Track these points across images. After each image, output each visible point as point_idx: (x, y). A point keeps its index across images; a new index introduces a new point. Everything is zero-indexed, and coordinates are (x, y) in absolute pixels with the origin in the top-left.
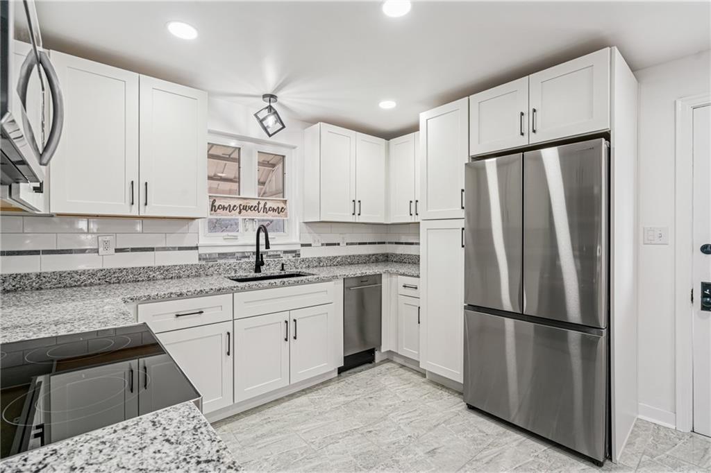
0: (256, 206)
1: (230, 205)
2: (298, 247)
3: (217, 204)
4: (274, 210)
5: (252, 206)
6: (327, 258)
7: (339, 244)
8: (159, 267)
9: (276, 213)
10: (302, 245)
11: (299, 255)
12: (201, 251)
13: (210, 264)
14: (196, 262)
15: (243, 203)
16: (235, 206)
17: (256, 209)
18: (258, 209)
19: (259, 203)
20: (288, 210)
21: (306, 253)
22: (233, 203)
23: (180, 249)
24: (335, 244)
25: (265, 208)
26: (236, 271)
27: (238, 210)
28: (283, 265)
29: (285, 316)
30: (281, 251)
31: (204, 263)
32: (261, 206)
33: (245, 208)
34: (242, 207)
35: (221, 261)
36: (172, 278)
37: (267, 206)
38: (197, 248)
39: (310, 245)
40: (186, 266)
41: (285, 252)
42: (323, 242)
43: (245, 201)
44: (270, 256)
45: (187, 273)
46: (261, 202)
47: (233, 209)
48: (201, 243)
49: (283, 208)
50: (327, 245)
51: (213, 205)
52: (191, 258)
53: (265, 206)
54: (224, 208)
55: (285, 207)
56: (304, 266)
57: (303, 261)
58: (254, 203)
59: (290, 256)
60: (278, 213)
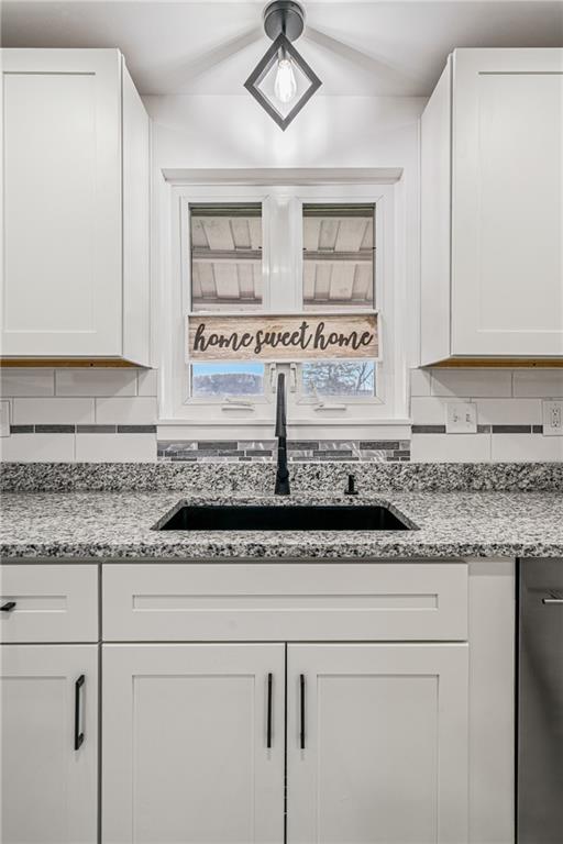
0: (296, 334)
1: (235, 334)
2: (405, 434)
3: (207, 334)
4: (342, 340)
5: (287, 335)
6: (495, 468)
7: (539, 429)
8: (79, 466)
9: (349, 348)
10: (416, 429)
11: (406, 455)
12: (163, 435)
13: (178, 465)
14: (153, 459)
15: (266, 327)
16: (247, 336)
17: (297, 339)
18: (302, 340)
19: (304, 327)
20: (380, 341)
21: (425, 451)
22: (242, 329)
23: (122, 429)
24: (525, 429)
25: (318, 335)
26: (235, 487)
27: (254, 344)
28: (351, 480)
29: (271, 659)
30: (355, 442)
31: (165, 461)
32: (311, 331)
33: (270, 339)
34: (262, 340)
35: (203, 460)
36: (101, 489)
37: (326, 333)
38: (152, 429)
39: (441, 429)
40: (129, 465)
41: (365, 445)
42: (484, 422)
43: (272, 324)
44: (325, 453)
45: (130, 481)
46: (309, 322)
47: (242, 343)
48: (166, 415)
49: (366, 334)
50: (498, 429)
51: (199, 337)
52: (140, 451)
53: (318, 331)
54: (222, 341)
55: (372, 331)
56: (421, 485)
57: (417, 472)
58: (293, 327)
59: (380, 457)
60: (355, 348)
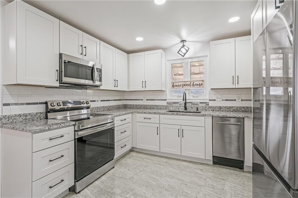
0: (189, 84)
1: (179, 85)
2: (208, 101)
3: (174, 85)
4: (197, 85)
5: (188, 84)
6: (225, 107)
7: (235, 100)
8: (156, 105)
9: (199, 86)
10: (210, 100)
11: (208, 105)
12: (167, 101)
13: (170, 105)
14: (166, 104)
15: (184, 83)
16: (181, 85)
17: (189, 85)
18: (190, 85)
19: (191, 83)
20: (204, 85)
21: (211, 104)
22: (180, 84)
23: (161, 100)
24: (233, 100)
25: (193, 84)
26: (178, 109)
27: (182, 86)
28: (197, 108)
30: (199, 102)
31: (168, 105)
32: (192, 84)
33: (185, 85)
34: (183, 85)
35: (173, 105)
36: (159, 109)
37: (194, 84)
38: (166, 100)
39: (215, 100)
40: (163, 105)
41: (200, 103)
42: (223, 99)
43: (185, 83)
44: (193, 104)
45: (163, 108)
46: (191, 82)
48: (168, 98)
49: (202, 84)
50: (226, 100)
51: (173, 85)
52: (164, 103)
53: (193, 83)
54: (177, 86)
55: (203, 83)
56: (211, 110)
57: (210, 107)
58: (189, 83)
59: (204, 105)
60: (200, 86)
